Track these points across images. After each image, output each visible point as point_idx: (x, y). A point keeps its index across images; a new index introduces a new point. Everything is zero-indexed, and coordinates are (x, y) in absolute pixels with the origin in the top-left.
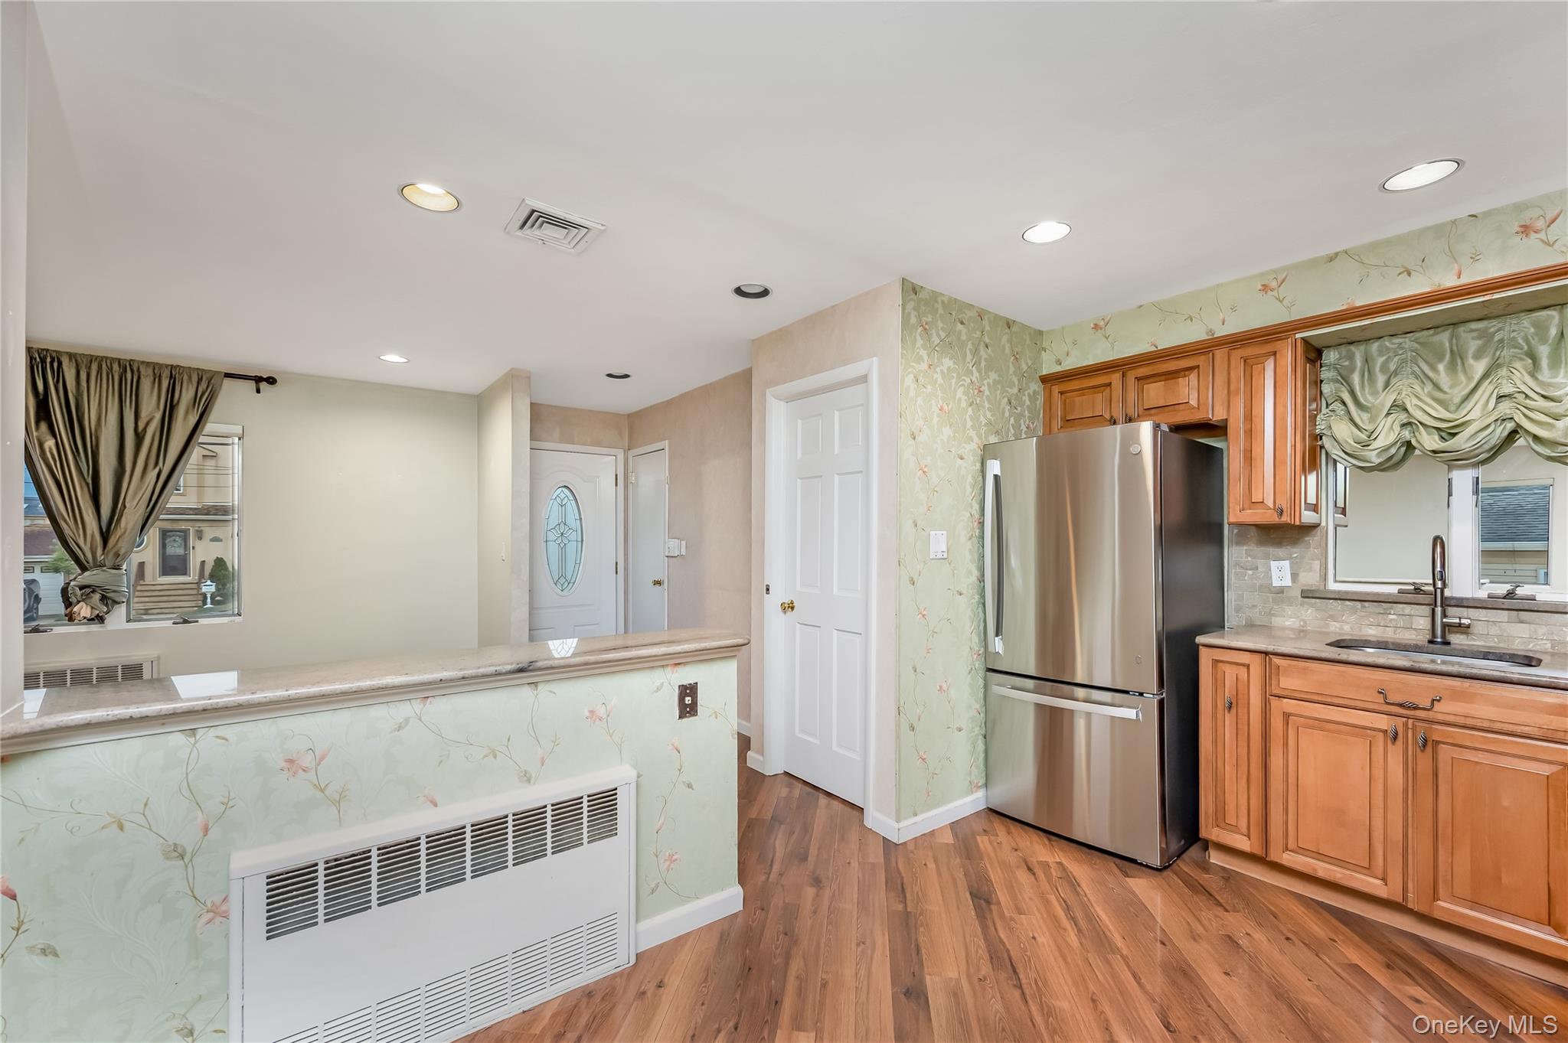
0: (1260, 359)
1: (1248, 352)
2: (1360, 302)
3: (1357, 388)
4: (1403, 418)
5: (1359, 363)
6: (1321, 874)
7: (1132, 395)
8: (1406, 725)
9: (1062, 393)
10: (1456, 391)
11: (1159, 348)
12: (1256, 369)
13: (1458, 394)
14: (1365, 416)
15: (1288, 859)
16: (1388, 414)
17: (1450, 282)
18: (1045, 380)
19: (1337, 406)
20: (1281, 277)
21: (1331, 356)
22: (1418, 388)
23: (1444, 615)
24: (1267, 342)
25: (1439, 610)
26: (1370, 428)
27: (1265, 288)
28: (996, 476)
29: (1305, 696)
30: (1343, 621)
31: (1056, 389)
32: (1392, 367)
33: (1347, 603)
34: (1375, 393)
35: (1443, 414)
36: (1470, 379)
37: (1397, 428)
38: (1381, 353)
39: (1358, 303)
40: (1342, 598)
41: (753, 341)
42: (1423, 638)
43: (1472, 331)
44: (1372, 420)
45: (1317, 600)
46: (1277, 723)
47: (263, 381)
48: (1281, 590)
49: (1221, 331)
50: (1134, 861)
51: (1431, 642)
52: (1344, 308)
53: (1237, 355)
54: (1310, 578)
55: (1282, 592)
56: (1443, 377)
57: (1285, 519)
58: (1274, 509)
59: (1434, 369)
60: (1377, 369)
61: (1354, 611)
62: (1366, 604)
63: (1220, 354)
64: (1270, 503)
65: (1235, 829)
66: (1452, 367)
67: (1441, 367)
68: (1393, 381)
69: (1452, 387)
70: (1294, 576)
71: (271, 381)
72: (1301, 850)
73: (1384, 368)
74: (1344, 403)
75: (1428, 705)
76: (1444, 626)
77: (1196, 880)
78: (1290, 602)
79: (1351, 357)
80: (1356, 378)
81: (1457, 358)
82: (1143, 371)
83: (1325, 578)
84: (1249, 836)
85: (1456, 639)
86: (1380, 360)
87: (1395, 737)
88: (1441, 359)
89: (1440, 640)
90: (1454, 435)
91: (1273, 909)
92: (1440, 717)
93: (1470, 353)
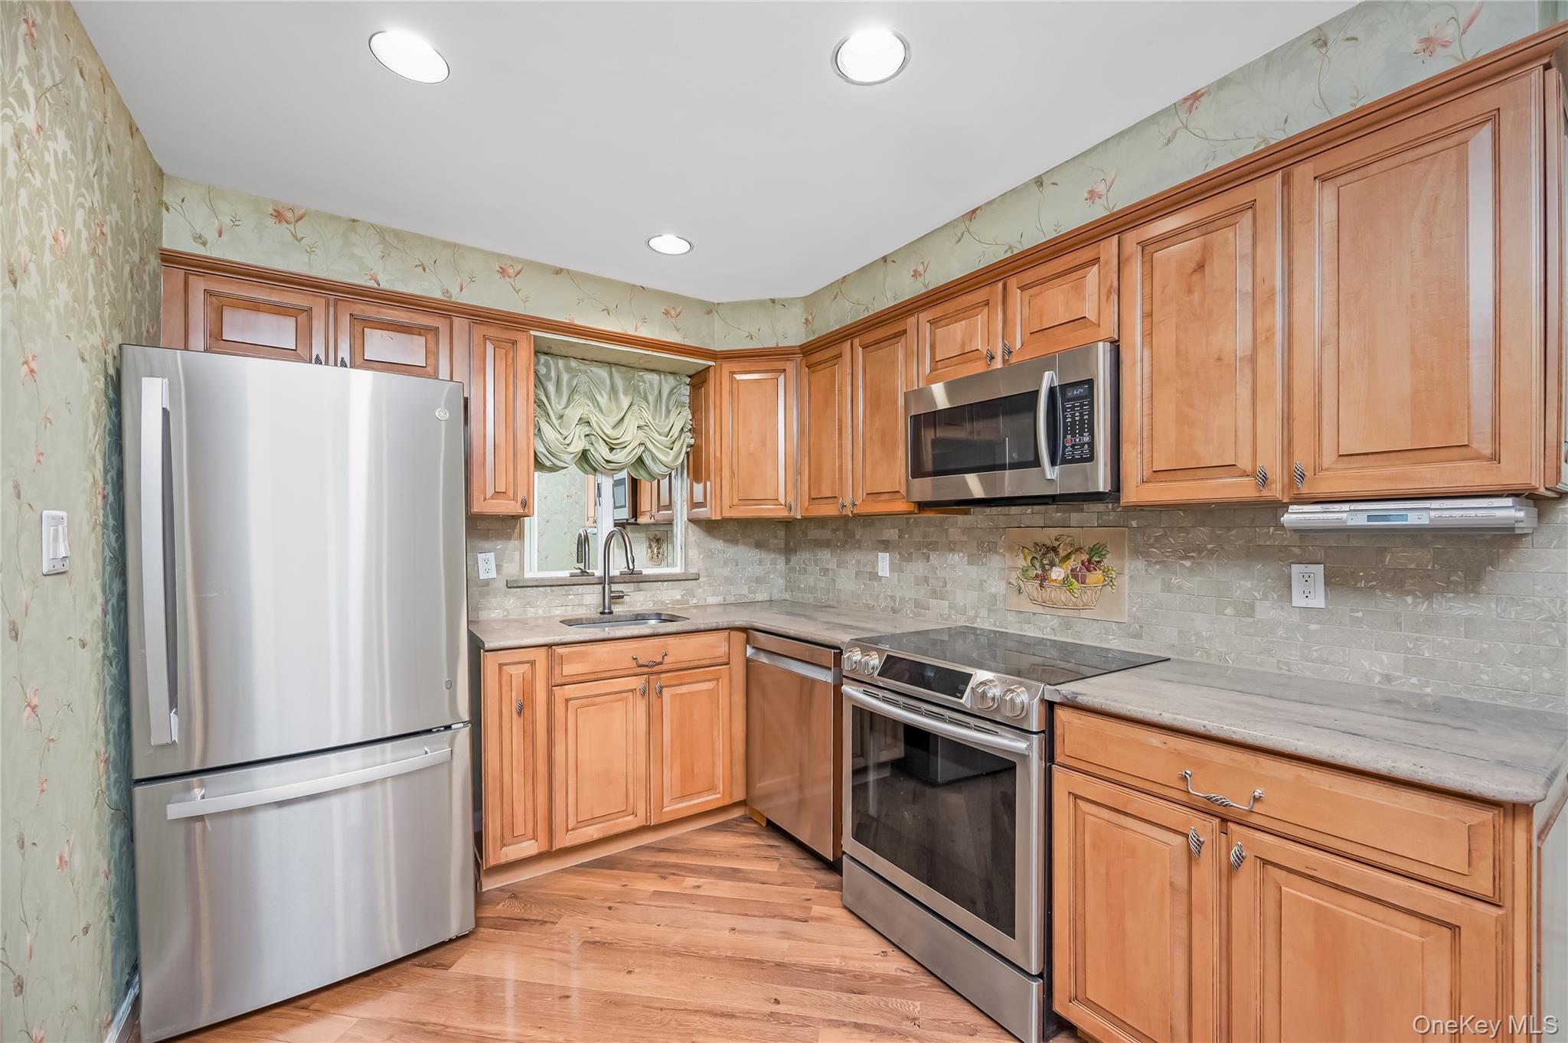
0: (502, 343)
1: (491, 331)
2: (578, 322)
3: (552, 396)
4: (587, 430)
5: (553, 374)
8: (647, 680)
10: (611, 416)
13: (613, 418)
15: (568, 840)
16: (577, 424)
20: (517, 268)
22: (592, 407)
24: (506, 328)
26: (565, 433)
27: (503, 272)
29: (584, 678)
30: (538, 606)
32: (574, 384)
33: (541, 589)
34: (561, 404)
35: (609, 432)
36: (619, 409)
37: (582, 437)
38: (567, 371)
40: (535, 585)
42: (594, 614)
43: (620, 372)
44: (563, 426)
45: (518, 589)
46: (560, 711)
48: (487, 583)
50: (443, 944)
51: (602, 614)
52: (567, 321)
53: (480, 331)
54: (511, 568)
55: (488, 585)
57: (527, 511)
59: (600, 395)
60: (564, 383)
62: (554, 588)
63: (460, 323)
64: (511, 494)
65: (523, 838)
66: (610, 397)
67: (604, 395)
68: (576, 397)
69: (609, 412)
70: (499, 567)
72: (581, 824)
73: (569, 384)
75: (661, 660)
77: (499, 917)
78: (497, 593)
80: (551, 386)
81: (612, 391)
83: (522, 568)
84: (535, 838)
85: (617, 609)
86: (567, 377)
88: (604, 388)
89: (607, 611)
91: (571, 893)
92: (665, 667)
93: (621, 389)
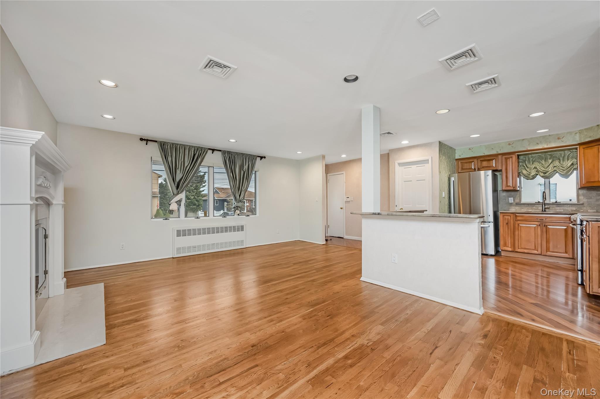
0: (509, 158)
1: (506, 156)
3: (527, 164)
4: (536, 170)
5: (527, 159)
6: (526, 252)
7: (479, 164)
8: (541, 223)
9: (461, 163)
10: (546, 165)
11: (485, 155)
12: (508, 160)
13: (546, 166)
14: (529, 169)
15: (519, 250)
16: (533, 169)
17: (546, 146)
18: (456, 160)
19: (523, 167)
20: (513, 142)
21: (521, 157)
22: (539, 164)
23: (545, 206)
24: (509, 155)
25: (544, 205)
26: (530, 171)
27: (509, 144)
28: (453, 181)
29: (523, 220)
30: (524, 209)
31: (460, 162)
32: (534, 160)
34: (530, 165)
35: (543, 169)
36: (549, 163)
37: (535, 172)
38: (531, 157)
39: (529, 149)
40: (524, 204)
41: (389, 150)
43: (549, 154)
44: (530, 170)
45: (519, 205)
46: (517, 225)
47: (262, 158)
48: (511, 203)
49: (500, 152)
51: (542, 211)
52: (525, 150)
53: (504, 157)
54: (517, 201)
56: (543, 162)
57: (515, 189)
58: (512, 187)
59: (542, 161)
60: (531, 160)
61: (527, 207)
62: (529, 205)
63: (500, 157)
64: (511, 186)
65: (508, 247)
66: (545, 161)
67: (543, 161)
68: (534, 163)
69: (545, 164)
70: (514, 201)
71: (265, 157)
72: (522, 248)
73: (532, 160)
74: (524, 166)
76: (545, 208)
78: (514, 205)
79: (525, 158)
80: (527, 162)
81: (546, 160)
82: (482, 159)
83: (521, 201)
84: (511, 248)
85: (547, 210)
86: (531, 159)
87: (539, 225)
88: (543, 159)
89: (544, 211)
90: (546, 173)
92: (547, 221)
93: (549, 159)
